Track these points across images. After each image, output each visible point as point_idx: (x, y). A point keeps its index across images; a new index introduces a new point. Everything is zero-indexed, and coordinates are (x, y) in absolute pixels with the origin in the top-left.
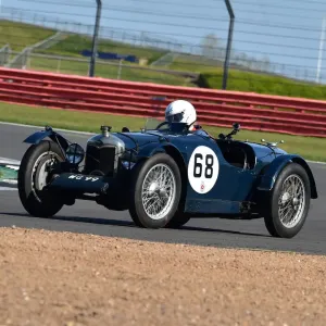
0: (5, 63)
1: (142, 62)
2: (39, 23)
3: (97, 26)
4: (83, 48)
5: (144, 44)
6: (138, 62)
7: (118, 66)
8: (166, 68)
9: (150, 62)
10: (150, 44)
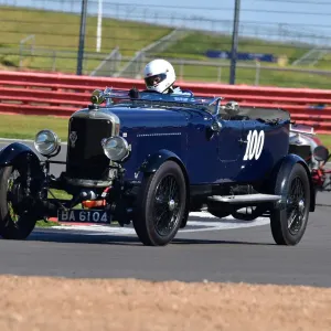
0: (115, 71)
1: (282, 62)
2: (150, 20)
3: (236, 20)
4: (208, 48)
5: (284, 40)
6: (276, 62)
7: (255, 68)
8: (311, 67)
9: (291, 60)
10: (289, 39)
